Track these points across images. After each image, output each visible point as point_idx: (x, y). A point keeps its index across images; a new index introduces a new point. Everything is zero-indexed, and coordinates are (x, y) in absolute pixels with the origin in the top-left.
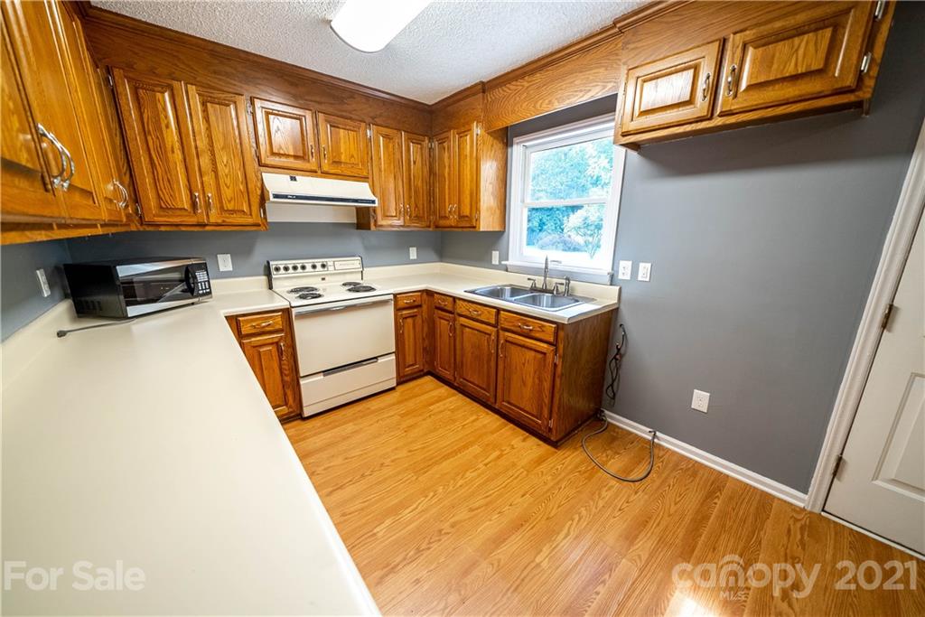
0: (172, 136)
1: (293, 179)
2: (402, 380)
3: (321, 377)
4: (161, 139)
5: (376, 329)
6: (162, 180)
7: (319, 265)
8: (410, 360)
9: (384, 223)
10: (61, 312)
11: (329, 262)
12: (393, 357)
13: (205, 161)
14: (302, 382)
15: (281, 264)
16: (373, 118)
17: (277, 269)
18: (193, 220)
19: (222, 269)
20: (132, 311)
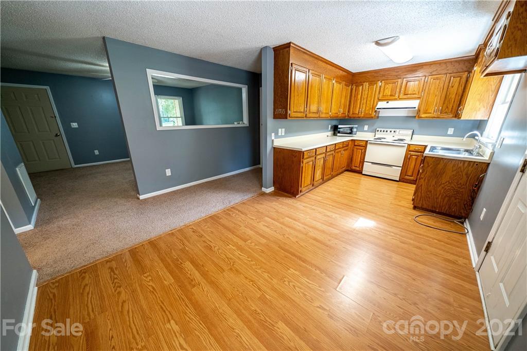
0: (359, 96)
1: (388, 102)
2: (402, 180)
3: (370, 164)
4: (357, 98)
5: (397, 155)
6: (355, 107)
7: (393, 131)
8: (410, 173)
9: (423, 116)
10: (330, 133)
11: (398, 130)
12: (401, 168)
13: (365, 101)
14: (365, 163)
15: (380, 130)
16: (431, 73)
17: (378, 131)
18: (357, 116)
19: (365, 129)
20: (338, 134)
